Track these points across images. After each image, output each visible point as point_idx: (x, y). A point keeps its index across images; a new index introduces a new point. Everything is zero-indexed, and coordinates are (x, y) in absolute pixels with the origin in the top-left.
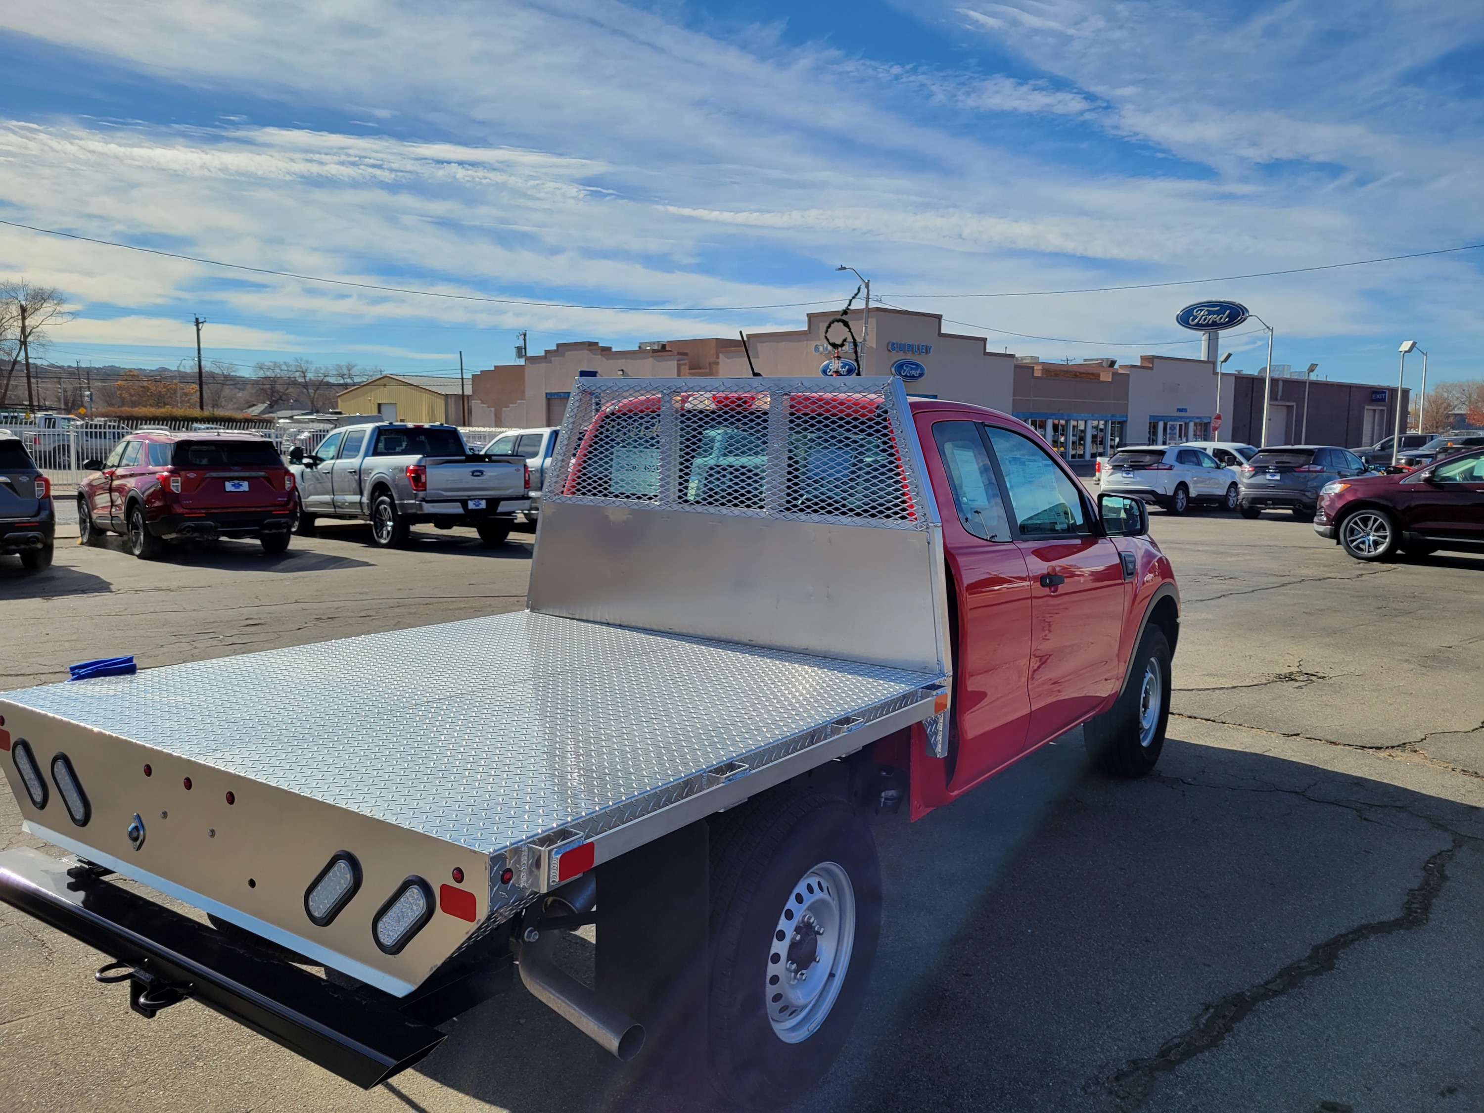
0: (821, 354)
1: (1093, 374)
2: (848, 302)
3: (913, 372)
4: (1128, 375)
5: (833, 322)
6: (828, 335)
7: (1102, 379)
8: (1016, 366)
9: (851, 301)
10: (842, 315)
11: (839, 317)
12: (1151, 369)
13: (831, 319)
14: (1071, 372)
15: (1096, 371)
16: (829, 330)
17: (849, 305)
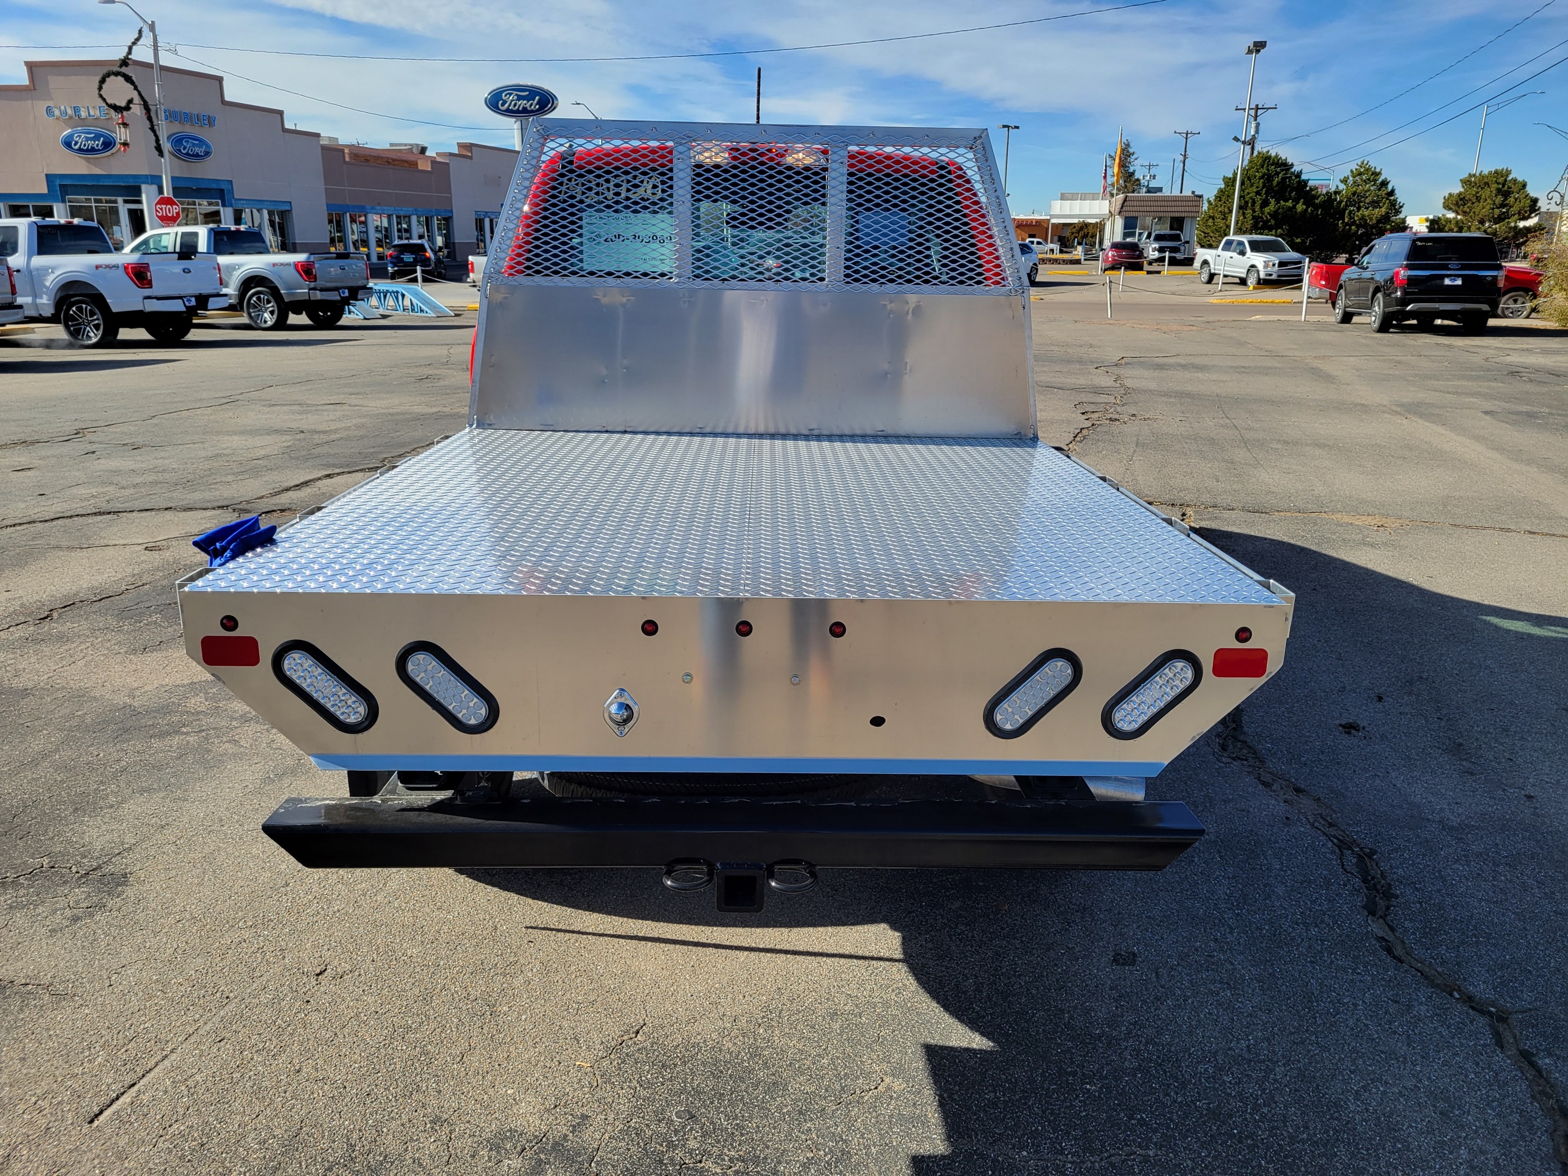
0: (57, 119)
1: (406, 161)
2: (127, 50)
3: (197, 150)
4: (447, 164)
5: (108, 75)
6: (102, 93)
7: (420, 168)
8: (324, 148)
9: (130, 48)
10: (121, 66)
11: (116, 69)
12: (470, 158)
13: (105, 70)
14: (382, 158)
15: (411, 158)
16: (104, 86)
17: (130, 52)
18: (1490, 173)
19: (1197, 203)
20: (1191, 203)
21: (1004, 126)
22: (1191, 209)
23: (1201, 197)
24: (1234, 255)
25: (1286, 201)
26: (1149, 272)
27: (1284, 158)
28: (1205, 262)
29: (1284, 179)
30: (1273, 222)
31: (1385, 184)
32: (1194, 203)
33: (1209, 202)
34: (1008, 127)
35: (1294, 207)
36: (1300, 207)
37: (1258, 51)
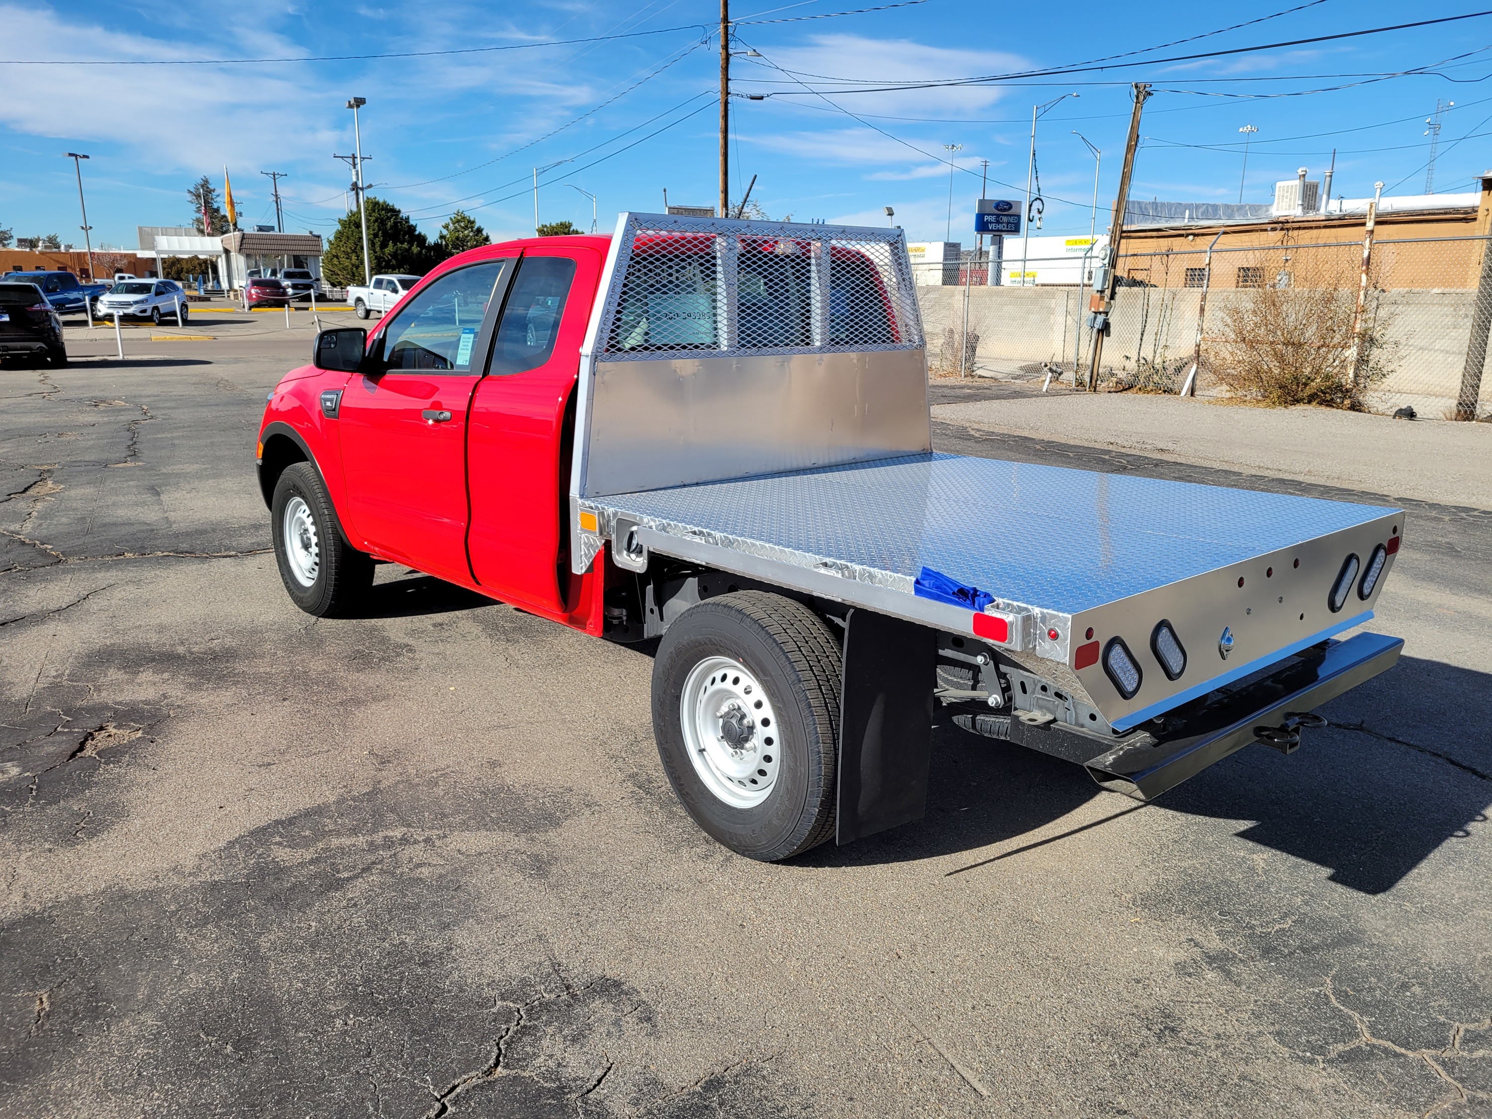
18: (557, 224)
19: (317, 243)
20: (310, 243)
21: (71, 155)
22: (312, 248)
23: (319, 237)
24: (388, 293)
25: (402, 243)
26: (297, 309)
27: (391, 204)
28: (359, 300)
29: (396, 223)
30: (394, 262)
31: (479, 231)
32: (314, 243)
33: (330, 242)
34: (76, 156)
35: (410, 248)
36: (415, 249)
37: (358, 106)
